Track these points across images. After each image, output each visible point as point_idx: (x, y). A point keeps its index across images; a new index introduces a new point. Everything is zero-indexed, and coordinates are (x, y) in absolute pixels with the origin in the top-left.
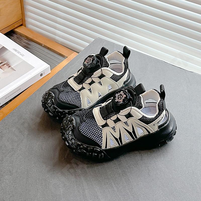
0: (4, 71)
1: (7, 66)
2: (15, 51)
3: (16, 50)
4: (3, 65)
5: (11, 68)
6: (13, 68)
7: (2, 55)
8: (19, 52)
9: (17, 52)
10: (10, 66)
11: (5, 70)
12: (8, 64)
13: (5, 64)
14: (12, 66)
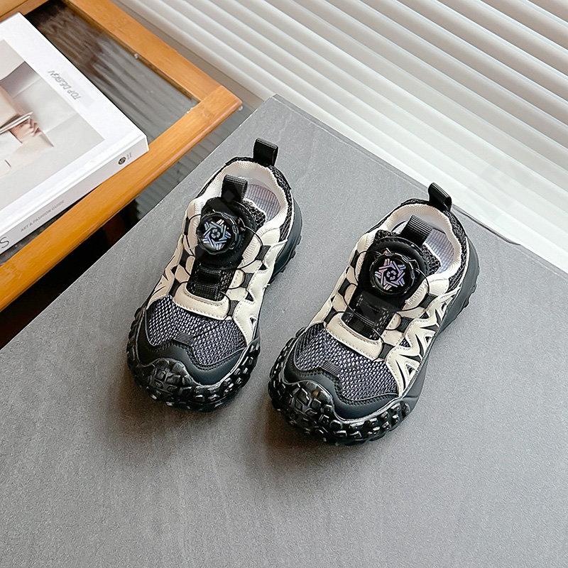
0: (21, 145)
2: (56, 80)
6: (47, 136)
7: (20, 92)
8: (65, 85)
9: (62, 83)
10: (38, 131)
11: (26, 142)
14: (45, 131)
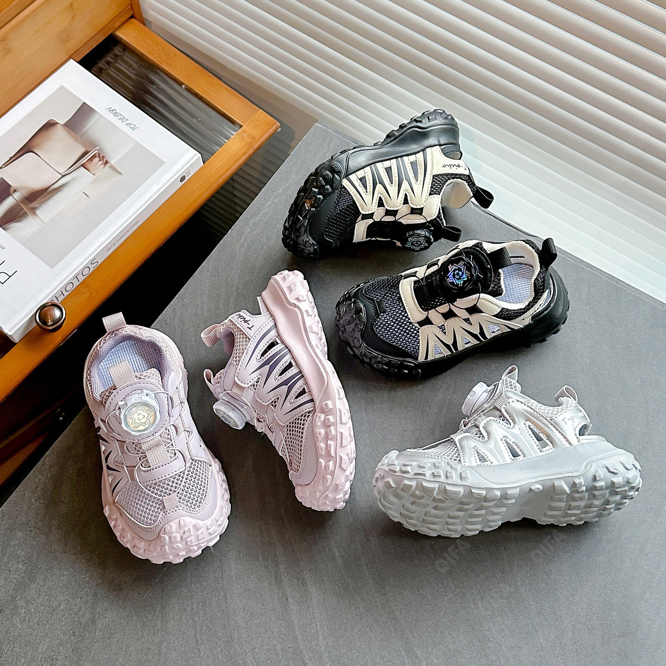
0: (94, 177)
1: (100, 160)
2: (115, 115)
3: (115, 113)
4: (92, 160)
5: (109, 166)
6: (115, 166)
7: (85, 130)
8: (123, 119)
9: (119, 117)
10: (106, 162)
11: (98, 174)
12: (101, 156)
13: (94, 157)
14: (113, 162)
